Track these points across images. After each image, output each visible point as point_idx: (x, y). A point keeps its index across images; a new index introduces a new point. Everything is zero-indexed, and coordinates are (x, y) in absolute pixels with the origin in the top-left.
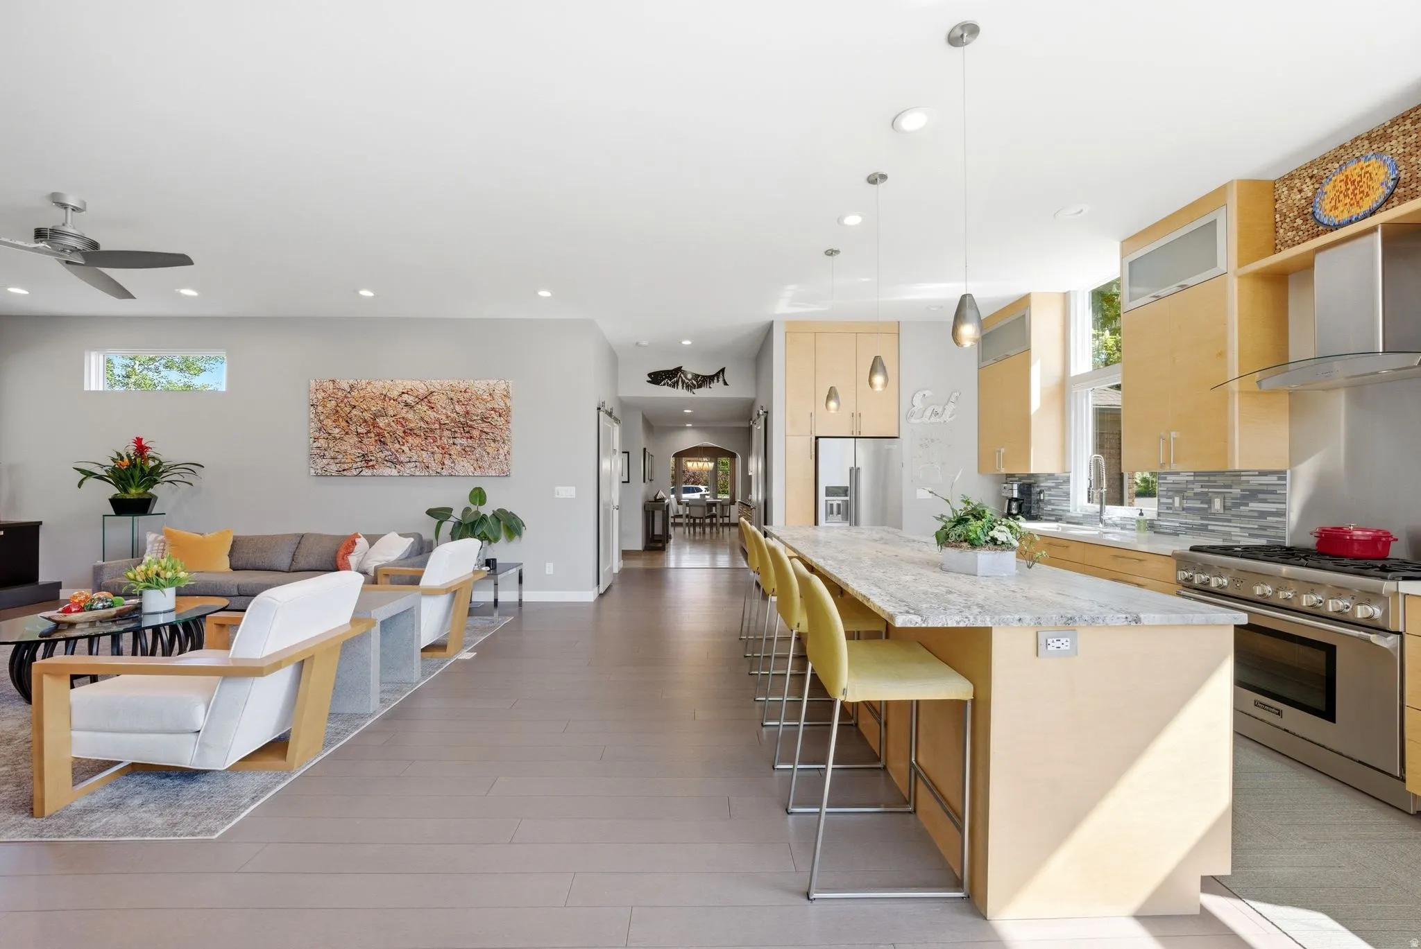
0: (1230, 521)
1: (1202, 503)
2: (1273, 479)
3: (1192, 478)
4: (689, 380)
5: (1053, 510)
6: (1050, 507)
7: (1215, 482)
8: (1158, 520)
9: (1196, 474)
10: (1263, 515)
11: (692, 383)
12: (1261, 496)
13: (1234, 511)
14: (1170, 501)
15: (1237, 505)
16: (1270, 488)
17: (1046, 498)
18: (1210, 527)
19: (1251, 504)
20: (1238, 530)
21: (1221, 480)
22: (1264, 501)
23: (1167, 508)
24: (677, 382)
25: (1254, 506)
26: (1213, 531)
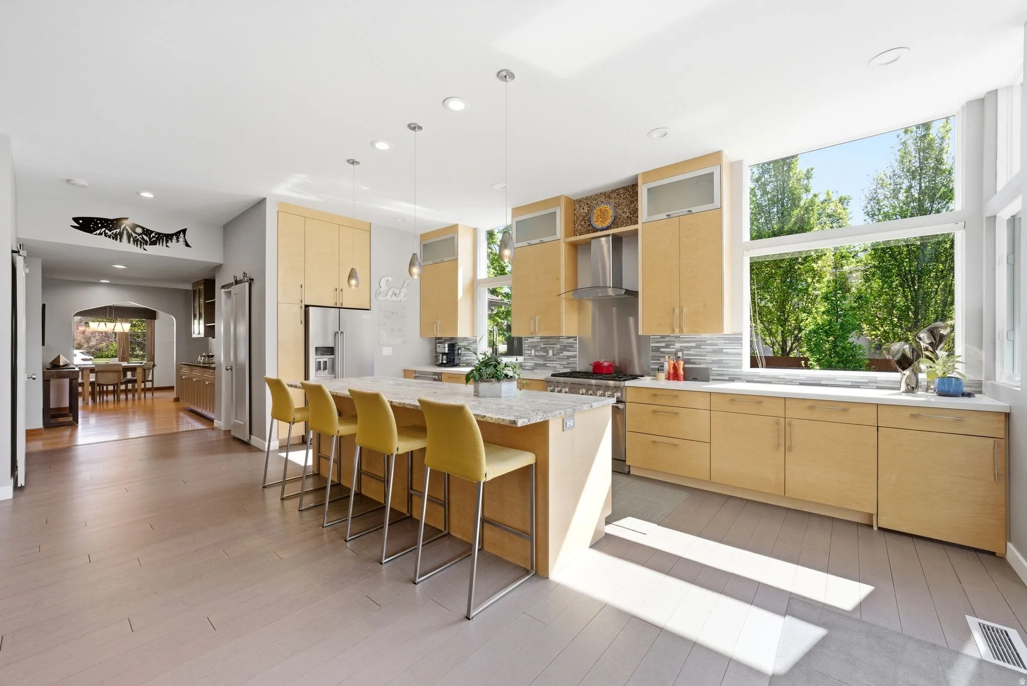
0: (555, 361)
1: (544, 353)
2: (571, 340)
3: (540, 340)
4: (139, 235)
5: (467, 360)
6: (465, 358)
7: (549, 342)
8: (524, 363)
9: (542, 338)
10: (568, 357)
11: (143, 238)
12: (568, 349)
13: (558, 356)
14: (530, 352)
15: (558, 354)
16: (571, 344)
17: (463, 352)
18: (547, 365)
19: (564, 353)
20: (559, 365)
21: (552, 341)
22: (569, 351)
23: (529, 356)
24: (121, 234)
25: (566, 353)
26: (549, 366)
